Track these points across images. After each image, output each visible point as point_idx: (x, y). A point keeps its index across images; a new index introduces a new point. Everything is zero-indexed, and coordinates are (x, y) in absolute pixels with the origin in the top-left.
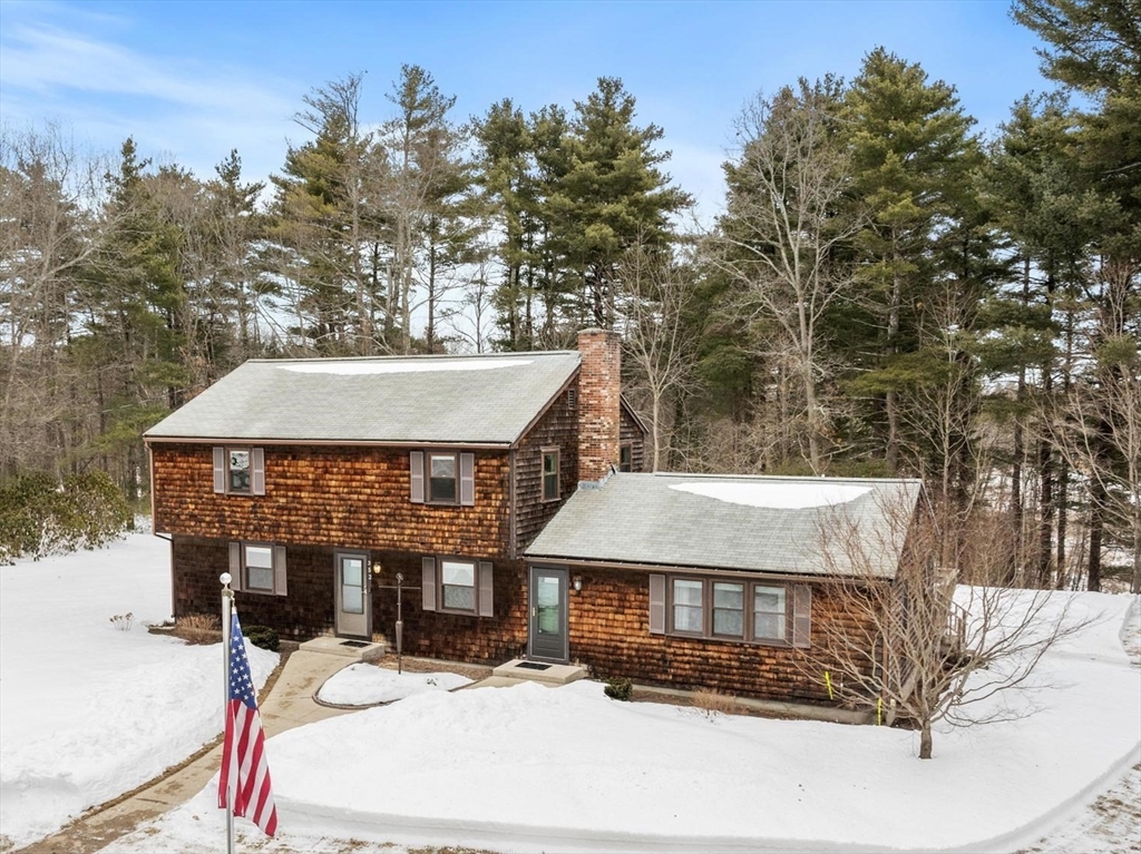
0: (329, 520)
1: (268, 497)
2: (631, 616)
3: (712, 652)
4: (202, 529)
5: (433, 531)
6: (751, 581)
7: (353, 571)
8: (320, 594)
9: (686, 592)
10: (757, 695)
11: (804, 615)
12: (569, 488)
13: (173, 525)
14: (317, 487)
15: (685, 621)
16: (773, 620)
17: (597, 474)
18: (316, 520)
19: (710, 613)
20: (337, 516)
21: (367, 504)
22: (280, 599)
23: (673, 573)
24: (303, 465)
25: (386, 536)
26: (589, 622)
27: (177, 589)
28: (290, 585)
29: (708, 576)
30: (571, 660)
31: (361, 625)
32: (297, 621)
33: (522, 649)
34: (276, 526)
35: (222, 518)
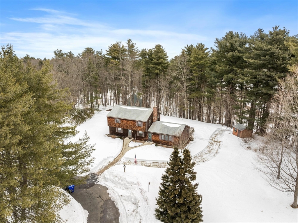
0: (128, 127)
1: (121, 123)
2: (158, 138)
3: (165, 141)
4: (113, 126)
5: (138, 129)
6: (169, 136)
7: (130, 131)
8: (126, 133)
9: (163, 136)
10: (169, 145)
11: (173, 139)
12: (152, 123)
13: (110, 125)
14: (126, 123)
15: (163, 138)
16: (170, 139)
17: (155, 121)
18: (126, 126)
19: (165, 138)
20: (128, 126)
21: (132, 125)
22: (122, 133)
23: (161, 134)
24: (125, 121)
25: (134, 129)
26: (154, 138)
27: (110, 131)
28: (123, 132)
29: (165, 135)
30: (152, 141)
31: (131, 136)
32: (124, 136)
33: (147, 140)
34: (122, 127)
35: (116, 125)
